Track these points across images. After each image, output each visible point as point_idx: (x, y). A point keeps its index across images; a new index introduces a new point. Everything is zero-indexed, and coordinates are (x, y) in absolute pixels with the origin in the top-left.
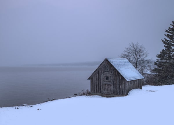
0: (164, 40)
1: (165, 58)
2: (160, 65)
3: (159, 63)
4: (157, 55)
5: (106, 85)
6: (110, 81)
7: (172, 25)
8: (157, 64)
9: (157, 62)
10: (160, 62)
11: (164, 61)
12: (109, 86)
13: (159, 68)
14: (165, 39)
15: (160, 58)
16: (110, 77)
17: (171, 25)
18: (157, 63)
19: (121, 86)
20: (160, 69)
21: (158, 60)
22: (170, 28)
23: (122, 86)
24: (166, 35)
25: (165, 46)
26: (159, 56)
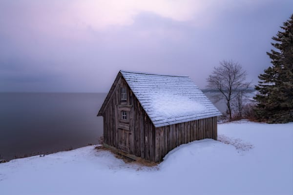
0: (271, 53)
1: (272, 80)
2: (264, 91)
3: (263, 87)
4: (260, 76)
5: (123, 131)
6: (128, 123)
7: (284, 29)
8: (260, 89)
9: (261, 85)
10: (265, 86)
11: (271, 84)
12: (128, 135)
13: (263, 95)
14: (272, 51)
15: (265, 79)
16: (128, 114)
17: (282, 28)
18: (260, 87)
19: (146, 138)
20: (264, 97)
21: (261, 83)
22: (280, 33)
23: (148, 138)
24: (273, 45)
25: (272, 62)
26: (262, 77)
